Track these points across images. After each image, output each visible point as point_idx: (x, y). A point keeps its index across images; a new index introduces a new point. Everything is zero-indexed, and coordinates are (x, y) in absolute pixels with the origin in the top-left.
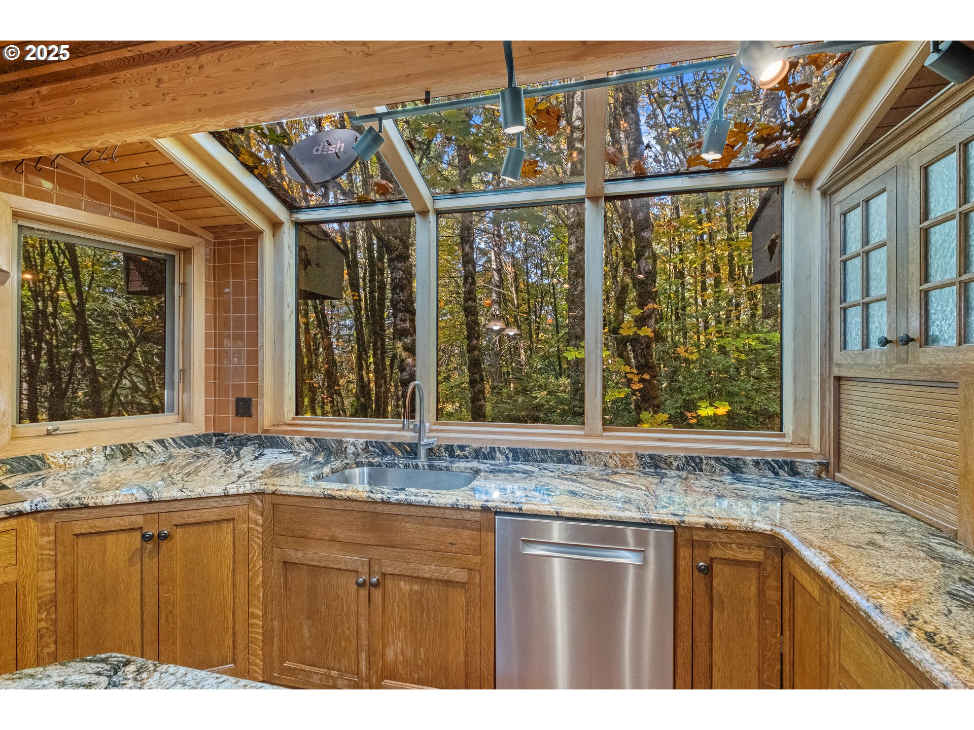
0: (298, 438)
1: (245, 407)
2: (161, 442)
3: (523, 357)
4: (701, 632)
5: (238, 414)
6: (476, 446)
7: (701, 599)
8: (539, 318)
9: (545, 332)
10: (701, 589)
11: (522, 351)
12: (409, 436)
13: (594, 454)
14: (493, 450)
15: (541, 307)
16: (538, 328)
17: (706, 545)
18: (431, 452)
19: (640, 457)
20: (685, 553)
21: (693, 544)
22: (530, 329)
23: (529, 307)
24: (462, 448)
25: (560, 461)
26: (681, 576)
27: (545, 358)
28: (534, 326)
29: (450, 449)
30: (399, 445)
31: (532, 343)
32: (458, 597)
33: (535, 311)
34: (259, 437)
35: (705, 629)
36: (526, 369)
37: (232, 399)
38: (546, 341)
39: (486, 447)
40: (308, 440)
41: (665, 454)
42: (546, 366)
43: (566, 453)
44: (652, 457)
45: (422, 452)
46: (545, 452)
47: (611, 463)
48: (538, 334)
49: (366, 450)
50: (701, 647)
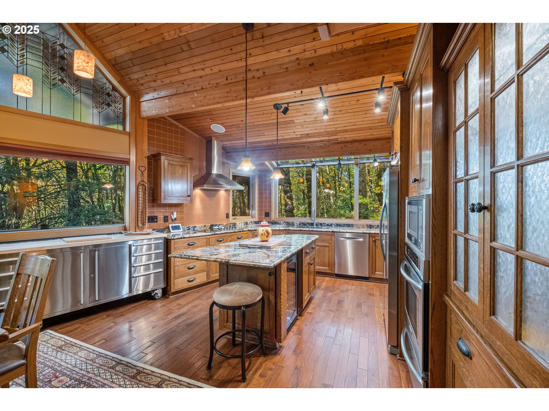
0: (282, 222)
1: (267, 215)
2: (251, 222)
3: (332, 200)
4: (374, 253)
5: (266, 216)
6: (327, 223)
7: (374, 247)
8: (340, 179)
9: (344, 186)
10: (374, 245)
11: (331, 197)
12: (310, 221)
13: (356, 225)
14: (332, 224)
15: (341, 173)
16: (340, 185)
17: (375, 237)
18: (316, 225)
19: (367, 225)
20: (371, 239)
21: (372, 237)
22: (335, 185)
23: (335, 173)
24: (324, 224)
25: (348, 226)
26: (370, 243)
27: (344, 200)
28: (337, 184)
29: (321, 224)
30: (308, 223)
31: (336, 192)
32: (327, 249)
33: (338, 175)
34: (272, 222)
35: (374, 252)
36: (334, 206)
37: (264, 213)
38: (344, 192)
39: (330, 223)
40: (285, 222)
41: (373, 224)
42: (344, 205)
43: (349, 225)
44: (370, 225)
45: (315, 224)
46: (344, 224)
47: (360, 227)
48: (339, 188)
49: (300, 224)
50: (374, 256)
